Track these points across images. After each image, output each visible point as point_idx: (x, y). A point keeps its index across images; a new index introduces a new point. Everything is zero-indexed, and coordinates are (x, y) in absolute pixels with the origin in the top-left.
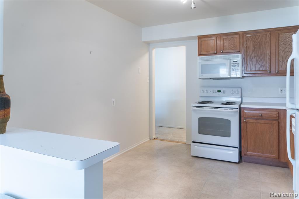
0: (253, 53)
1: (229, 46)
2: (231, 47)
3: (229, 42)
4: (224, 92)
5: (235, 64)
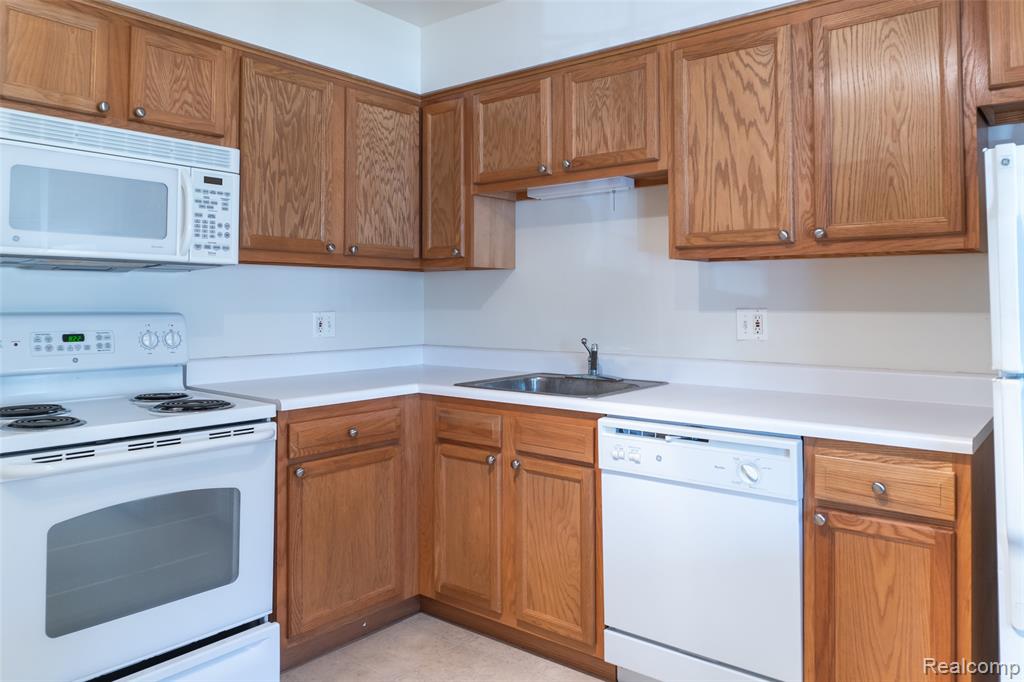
0: (274, 157)
1: (177, 96)
2: (186, 102)
3: (178, 72)
4: (103, 342)
5: (213, 192)
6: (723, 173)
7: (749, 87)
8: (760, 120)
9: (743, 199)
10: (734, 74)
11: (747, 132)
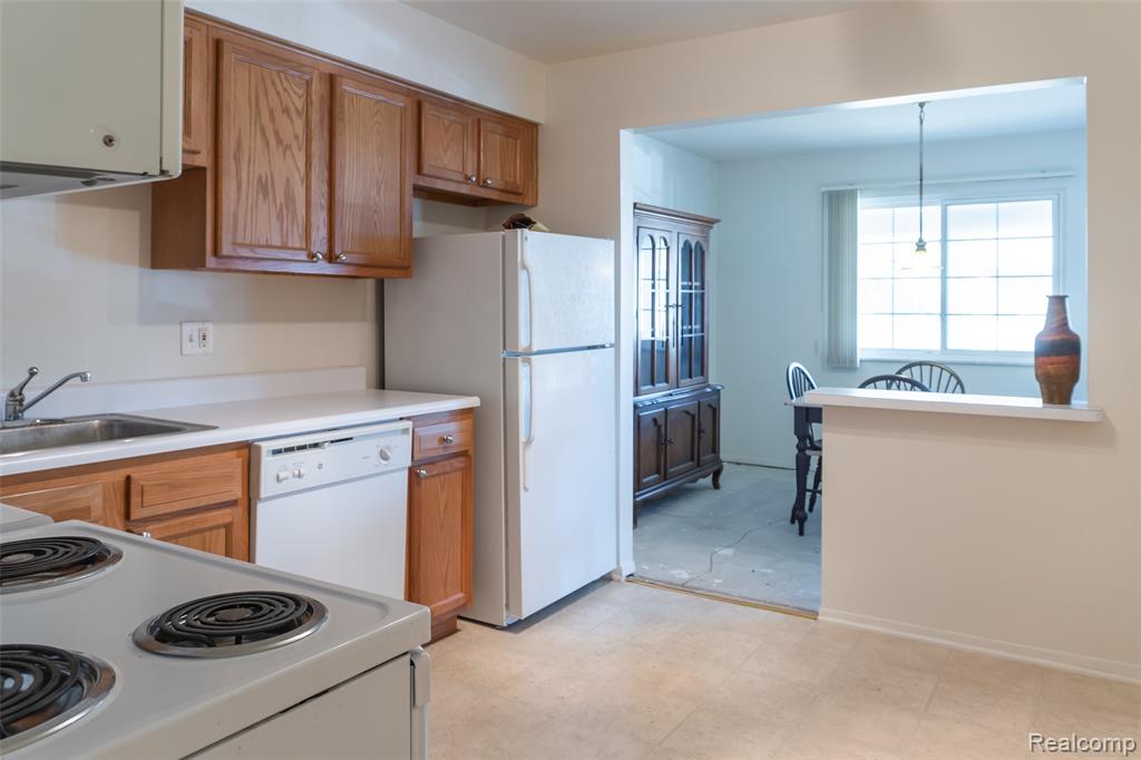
6: (264, 187)
7: (286, 111)
8: (295, 145)
9: (280, 216)
10: (275, 95)
11: (284, 153)
